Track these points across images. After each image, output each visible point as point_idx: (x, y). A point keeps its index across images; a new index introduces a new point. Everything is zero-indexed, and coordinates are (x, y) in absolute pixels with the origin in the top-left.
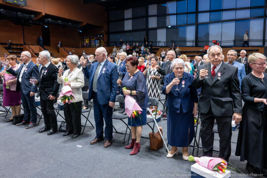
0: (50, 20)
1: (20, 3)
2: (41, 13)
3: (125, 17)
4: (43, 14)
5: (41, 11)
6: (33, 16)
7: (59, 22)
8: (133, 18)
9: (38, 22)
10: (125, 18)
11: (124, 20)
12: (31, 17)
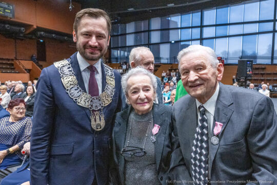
0: (43, 33)
1: (6, 14)
2: (33, 26)
4: (35, 27)
5: (32, 24)
6: (22, 29)
7: (54, 35)
9: (30, 36)
10: (127, 32)
11: (125, 34)
12: (20, 30)
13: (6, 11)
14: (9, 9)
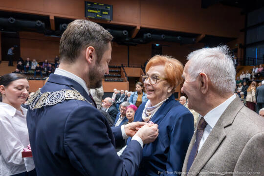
0: (149, 34)
1: (104, 17)
2: (134, 27)
4: (138, 28)
6: (124, 31)
7: (162, 36)
9: (138, 39)
13: (104, 13)
14: (107, 11)
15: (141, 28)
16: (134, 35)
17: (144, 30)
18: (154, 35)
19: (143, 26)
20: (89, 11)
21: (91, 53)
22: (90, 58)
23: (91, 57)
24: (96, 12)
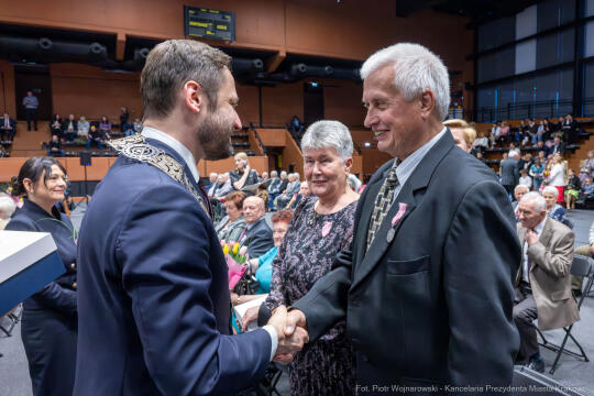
0: (301, 65)
1: (219, 35)
2: (276, 53)
3: (519, 36)
4: (283, 54)
5: (275, 48)
6: (256, 61)
8: (539, 36)
9: (279, 75)
11: (512, 44)
12: (253, 64)
13: (219, 27)
14: (223, 24)
15: (287, 53)
16: (273, 67)
17: (292, 58)
18: (311, 68)
19: (291, 50)
20: (192, 23)
21: (193, 94)
22: (195, 102)
23: (197, 100)
24: (205, 25)
